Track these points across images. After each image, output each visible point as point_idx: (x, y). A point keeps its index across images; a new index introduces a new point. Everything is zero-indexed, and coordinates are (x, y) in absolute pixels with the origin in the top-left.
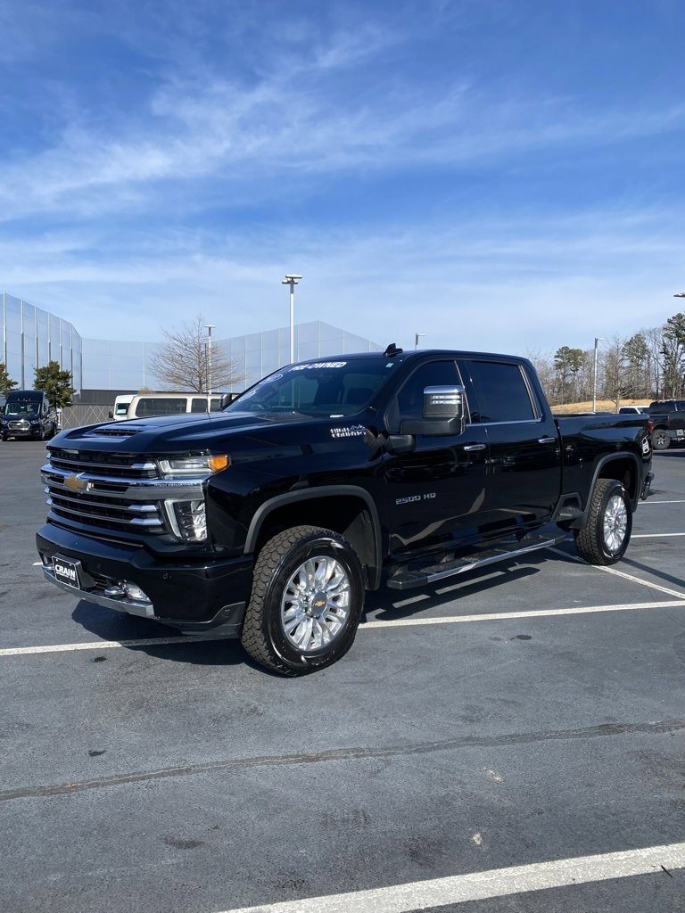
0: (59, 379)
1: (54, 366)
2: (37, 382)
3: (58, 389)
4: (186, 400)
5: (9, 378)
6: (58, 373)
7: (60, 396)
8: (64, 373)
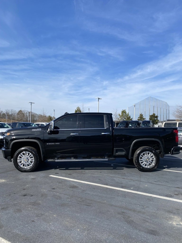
0: (155, 118)
1: (154, 114)
2: (150, 118)
3: (155, 120)
4: (177, 123)
5: (143, 118)
6: (155, 116)
7: (155, 122)
8: (156, 116)
